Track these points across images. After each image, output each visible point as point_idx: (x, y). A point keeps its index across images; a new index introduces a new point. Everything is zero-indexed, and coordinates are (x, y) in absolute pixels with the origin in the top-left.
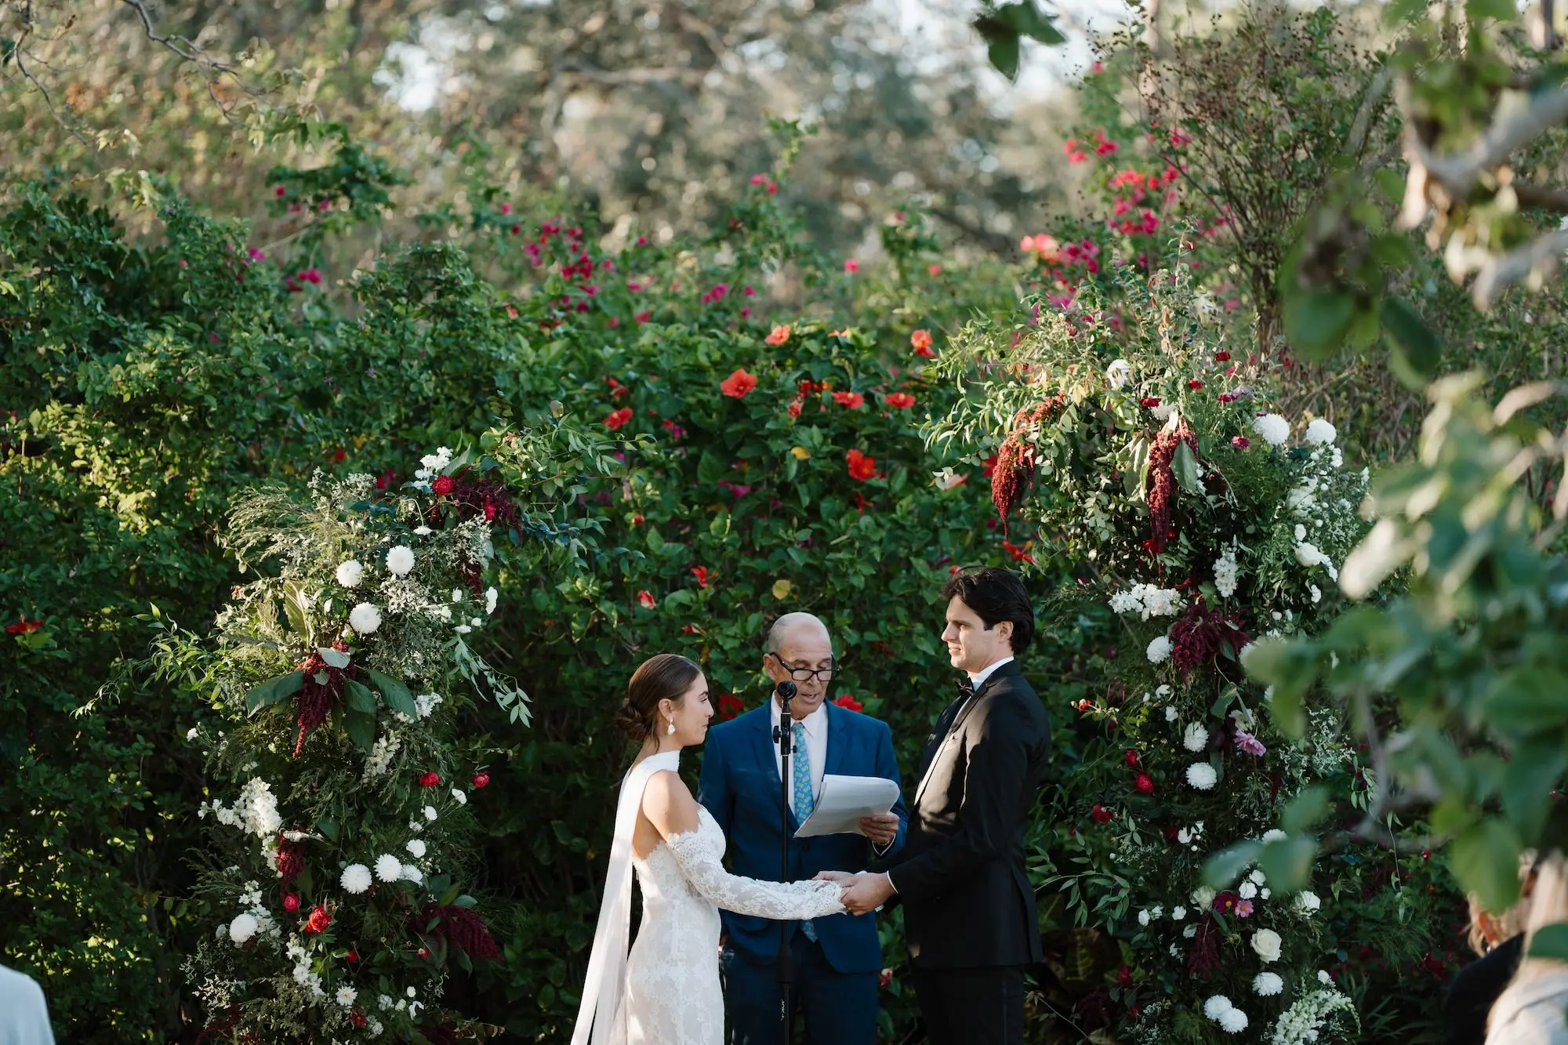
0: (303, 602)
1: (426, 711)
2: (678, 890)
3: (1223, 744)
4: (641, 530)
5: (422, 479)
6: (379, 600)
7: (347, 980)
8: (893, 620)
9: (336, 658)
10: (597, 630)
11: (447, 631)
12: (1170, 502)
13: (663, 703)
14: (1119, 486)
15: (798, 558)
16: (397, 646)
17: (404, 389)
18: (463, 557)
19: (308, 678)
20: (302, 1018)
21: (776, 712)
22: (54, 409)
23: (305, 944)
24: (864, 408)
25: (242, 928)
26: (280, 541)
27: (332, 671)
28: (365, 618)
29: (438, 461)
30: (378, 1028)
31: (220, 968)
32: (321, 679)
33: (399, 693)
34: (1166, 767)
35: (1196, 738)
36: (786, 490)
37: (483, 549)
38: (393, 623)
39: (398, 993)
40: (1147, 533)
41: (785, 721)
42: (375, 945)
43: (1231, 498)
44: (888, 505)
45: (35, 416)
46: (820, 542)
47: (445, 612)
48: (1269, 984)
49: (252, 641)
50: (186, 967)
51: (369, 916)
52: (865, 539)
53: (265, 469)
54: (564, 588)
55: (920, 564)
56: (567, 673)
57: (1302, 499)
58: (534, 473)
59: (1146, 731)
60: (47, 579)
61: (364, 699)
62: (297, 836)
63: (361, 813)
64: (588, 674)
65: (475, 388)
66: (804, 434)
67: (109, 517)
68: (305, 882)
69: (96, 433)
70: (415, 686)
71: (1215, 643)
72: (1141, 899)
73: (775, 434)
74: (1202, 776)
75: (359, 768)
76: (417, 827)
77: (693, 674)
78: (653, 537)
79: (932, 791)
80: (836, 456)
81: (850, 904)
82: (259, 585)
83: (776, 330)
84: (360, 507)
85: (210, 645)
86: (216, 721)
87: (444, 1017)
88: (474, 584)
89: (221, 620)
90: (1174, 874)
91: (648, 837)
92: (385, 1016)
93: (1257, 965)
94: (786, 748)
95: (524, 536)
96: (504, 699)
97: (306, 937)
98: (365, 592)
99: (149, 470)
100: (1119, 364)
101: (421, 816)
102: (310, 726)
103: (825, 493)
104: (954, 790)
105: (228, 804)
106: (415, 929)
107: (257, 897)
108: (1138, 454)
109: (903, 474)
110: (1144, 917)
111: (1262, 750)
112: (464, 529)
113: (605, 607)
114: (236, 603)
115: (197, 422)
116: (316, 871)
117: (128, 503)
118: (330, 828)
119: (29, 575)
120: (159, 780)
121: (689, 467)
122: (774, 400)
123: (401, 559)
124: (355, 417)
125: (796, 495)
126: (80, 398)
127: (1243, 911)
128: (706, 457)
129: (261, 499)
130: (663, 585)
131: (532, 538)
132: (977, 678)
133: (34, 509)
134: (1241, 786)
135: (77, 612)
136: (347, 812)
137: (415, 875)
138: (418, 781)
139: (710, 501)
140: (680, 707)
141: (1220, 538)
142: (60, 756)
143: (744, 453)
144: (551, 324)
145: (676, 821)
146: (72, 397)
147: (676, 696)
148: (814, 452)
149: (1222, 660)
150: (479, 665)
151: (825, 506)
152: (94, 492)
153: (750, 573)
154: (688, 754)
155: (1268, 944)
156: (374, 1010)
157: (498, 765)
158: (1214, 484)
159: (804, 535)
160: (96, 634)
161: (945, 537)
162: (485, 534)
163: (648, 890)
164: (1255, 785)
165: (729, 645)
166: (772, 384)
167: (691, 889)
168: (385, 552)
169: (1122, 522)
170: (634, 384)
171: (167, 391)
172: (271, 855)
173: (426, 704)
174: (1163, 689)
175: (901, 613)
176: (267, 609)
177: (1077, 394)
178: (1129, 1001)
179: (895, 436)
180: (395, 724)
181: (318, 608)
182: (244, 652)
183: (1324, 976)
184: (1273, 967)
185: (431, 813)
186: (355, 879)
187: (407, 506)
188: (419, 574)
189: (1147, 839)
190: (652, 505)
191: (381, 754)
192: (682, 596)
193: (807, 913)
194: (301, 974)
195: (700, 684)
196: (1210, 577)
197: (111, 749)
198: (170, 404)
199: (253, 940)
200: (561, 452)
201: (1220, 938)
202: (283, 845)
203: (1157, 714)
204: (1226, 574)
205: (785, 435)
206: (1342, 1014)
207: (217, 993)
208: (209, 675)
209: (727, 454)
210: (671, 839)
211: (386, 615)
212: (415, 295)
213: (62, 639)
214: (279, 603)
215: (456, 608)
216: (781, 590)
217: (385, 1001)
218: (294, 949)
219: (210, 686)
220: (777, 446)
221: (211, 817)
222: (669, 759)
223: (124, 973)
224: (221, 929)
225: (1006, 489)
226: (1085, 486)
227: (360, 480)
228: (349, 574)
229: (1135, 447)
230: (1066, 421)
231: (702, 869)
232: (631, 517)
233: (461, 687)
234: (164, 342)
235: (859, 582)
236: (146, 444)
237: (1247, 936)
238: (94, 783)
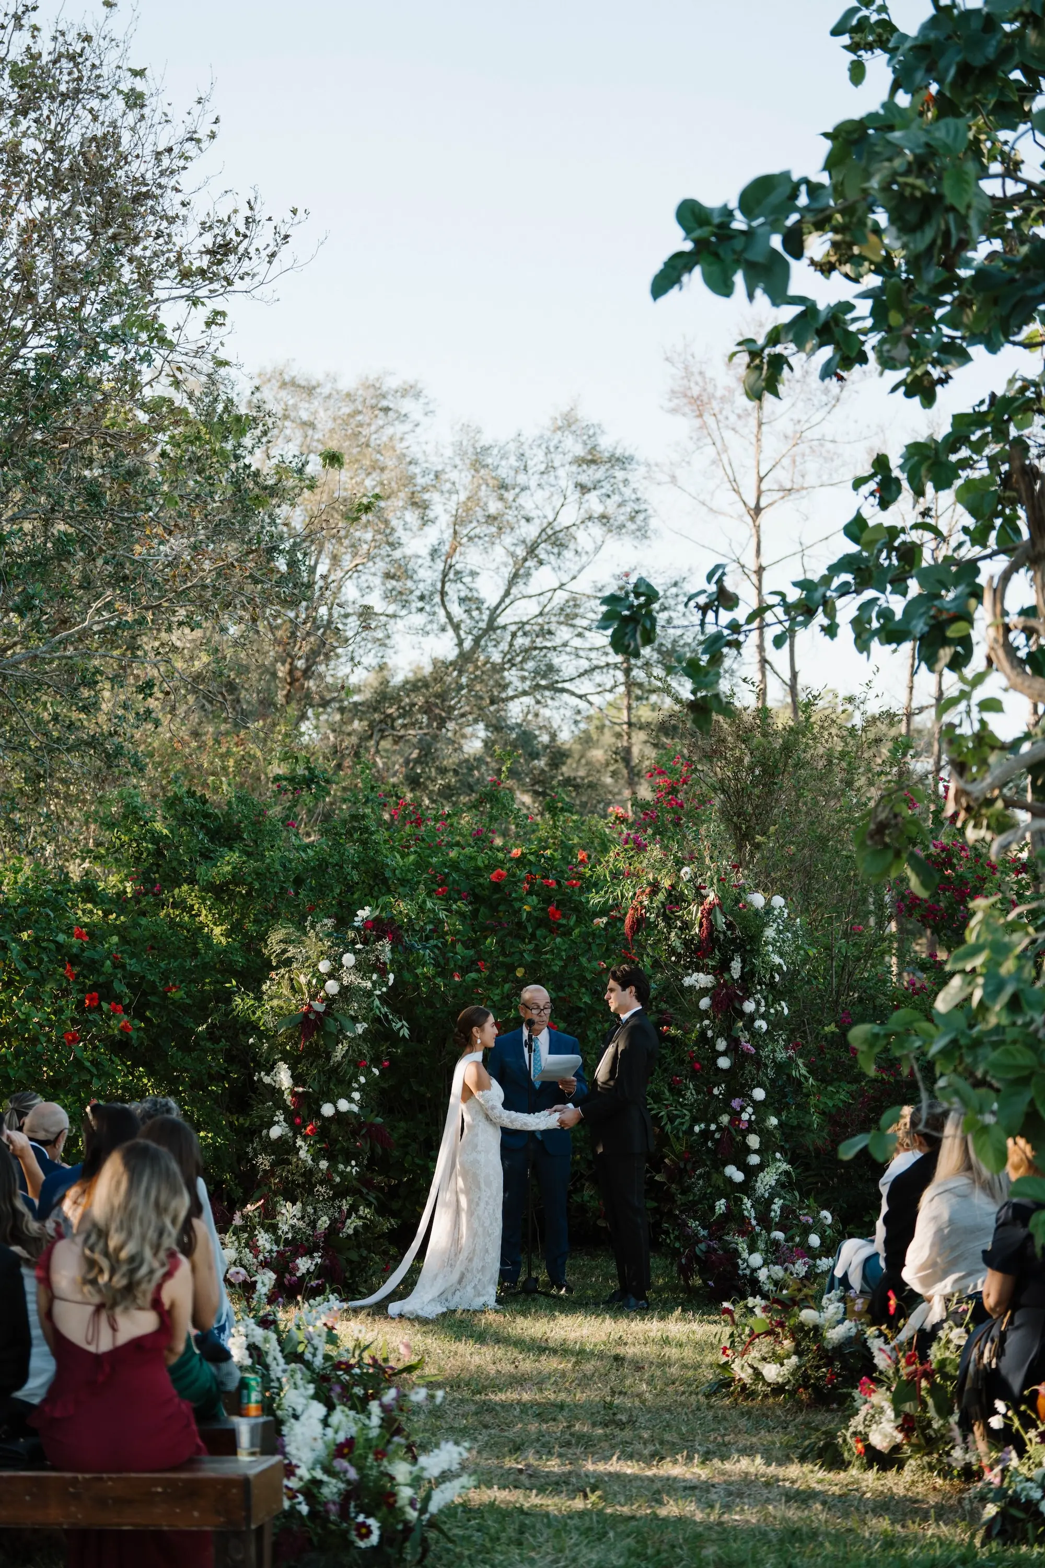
0: (303, 979)
1: (360, 1031)
2: (481, 1118)
3: (734, 1048)
4: (453, 944)
5: (358, 921)
6: (339, 979)
7: (323, 1157)
8: (570, 986)
9: (319, 1006)
10: (434, 990)
11: (369, 994)
12: (710, 934)
13: (475, 1029)
14: (686, 926)
15: (528, 957)
16: (347, 1001)
17: (343, 879)
18: (378, 959)
19: (306, 1015)
20: (303, 1175)
21: (526, 1033)
22: (185, 887)
23: (304, 1140)
24: (555, 886)
25: (275, 1132)
26: (292, 951)
27: (317, 1013)
28: (332, 987)
29: (364, 913)
30: (338, 1179)
31: (264, 1150)
32: (312, 1016)
33: (347, 1023)
34: (708, 1059)
35: (721, 1045)
36: (520, 925)
37: (386, 956)
38: (346, 991)
39: (347, 1163)
40: (698, 949)
41: (530, 1037)
42: (337, 1141)
43: (738, 932)
44: (567, 933)
45: (176, 891)
46: (537, 951)
47: (369, 985)
48: (754, 1159)
49: (279, 998)
50: (249, 1150)
51: (334, 1128)
52: (559, 949)
53: (279, 914)
54: (419, 971)
55: (584, 960)
56: (418, 1010)
57: (770, 933)
58: (410, 919)
59: (696, 1043)
60: (181, 967)
61: (332, 1026)
62: (300, 1089)
63: (330, 1078)
64: (429, 1011)
65: (375, 877)
66: (529, 899)
67: (208, 937)
68: (304, 1112)
69: (204, 899)
70: (355, 1019)
71: (731, 1000)
72: (695, 1120)
73: (516, 899)
74: (724, 1063)
75: (328, 1058)
76: (355, 1085)
77: (487, 1015)
78: (459, 947)
79: (602, 1071)
80: (542, 909)
81: (562, 1122)
82: (282, 971)
83: (514, 851)
84: (329, 935)
85: (259, 998)
86: (261, 1035)
87: (369, 1175)
88: (383, 973)
89: (264, 987)
90: (711, 1109)
91: (467, 1093)
92: (341, 1174)
93: (748, 1150)
94: (530, 1050)
95: (406, 948)
96: (396, 1025)
97: (305, 1138)
98: (331, 975)
99: (227, 915)
100: (686, 869)
101: (357, 1081)
102: (307, 1038)
103: (539, 926)
104: (612, 1071)
105: (268, 1074)
106: (355, 1133)
107: (282, 1118)
108: (695, 912)
109: (574, 918)
110: (697, 1129)
111: (753, 1051)
112: (378, 946)
113: (438, 980)
114: (272, 980)
115: (249, 893)
116: (309, 1106)
117: (217, 930)
118: (316, 1086)
119: (174, 964)
120: (230, 1058)
121: (475, 913)
122: (515, 883)
123: (349, 959)
124: (321, 890)
125: (526, 928)
126: (197, 882)
127: (743, 1126)
128: (482, 909)
129: (283, 931)
130: (465, 971)
131: (409, 949)
132: (624, 1017)
133: (175, 934)
134: (742, 1068)
135: (194, 981)
136: (323, 1078)
137: (355, 1109)
138: (357, 1065)
139: (486, 931)
140: (483, 1030)
141: (734, 951)
142: (185, 1047)
143: (501, 908)
144: (408, 847)
145: (480, 1086)
146: (192, 881)
147: (481, 1026)
148: (534, 908)
149: (734, 1009)
150: (385, 1010)
151: (538, 933)
152: (202, 926)
153: (503, 964)
154: (487, 1053)
155: (754, 1141)
156: (336, 1171)
157: (392, 1058)
158: (730, 926)
159: (531, 947)
160: (202, 991)
161: (594, 947)
162: (388, 948)
163: (467, 1118)
164: (750, 1068)
165: (496, 998)
166: (514, 875)
167: (487, 1118)
168: (341, 955)
169: (686, 943)
170: (447, 875)
171: (236, 878)
172: (288, 1098)
173: (360, 1028)
174: (707, 1022)
175: (575, 984)
176: (285, 982)
177: (666, 883)
178: (689, 1167)
179: (570, 900)
180: (346, 1037)
181: (309, 982)
182: (275, 1002)
183: (778, 1155)
184: (756, 1152)
185: (362, 1080)
186: (327, 1110)
187: (351, 934)
188: (358, 967)
189: (698, 1093)
190: (458, 932)
191: (340, 1050)
192: (473, 975)
193: (542, 1127)
194: (302, 1154)
195: (491, 1019)
196: (728, 969)
197: (209, 1044)
198: (237, 885)
199: (280, 1138)
200: (422, 908)
201: (732, 1139)
202: (294, 1094)
203: (703, 1033)
204: (736, 966)
205: (521, 900)
206: (786, 1173)
207: (264, 1162)
208: (258, 1013)
209: (494, 908)
210: (477, 1094)
211: (342, 986)
212: (349, 833)
213: (189, 994)
214: (291, 980)
215: (374, 983)
216: (520, 972)
217: (341, 1167)
218: (299, 1142)
219: (260, 1018)
220: (517, 905)
221: (260, 1080)
222: (478, 1056)
223: (216, 1148)
224: (264, 1132)
225: (632, 928)
226: (670, 926)
227: (329, 922)
228: (324, 966)
229: (693, 908)
230: (661, 896)
231: (493, 1108)
232: (449, 938)
233: (377, 1020)
234: (234, 857)
235: (556, 969)
236: (226, 904)
237: (744, 1137)
238: (202, 1061)
